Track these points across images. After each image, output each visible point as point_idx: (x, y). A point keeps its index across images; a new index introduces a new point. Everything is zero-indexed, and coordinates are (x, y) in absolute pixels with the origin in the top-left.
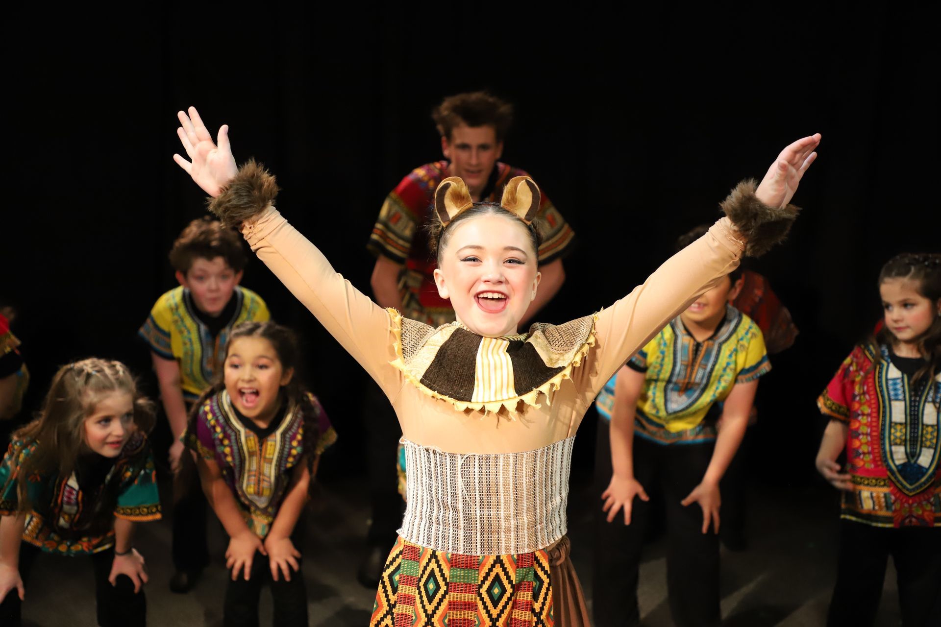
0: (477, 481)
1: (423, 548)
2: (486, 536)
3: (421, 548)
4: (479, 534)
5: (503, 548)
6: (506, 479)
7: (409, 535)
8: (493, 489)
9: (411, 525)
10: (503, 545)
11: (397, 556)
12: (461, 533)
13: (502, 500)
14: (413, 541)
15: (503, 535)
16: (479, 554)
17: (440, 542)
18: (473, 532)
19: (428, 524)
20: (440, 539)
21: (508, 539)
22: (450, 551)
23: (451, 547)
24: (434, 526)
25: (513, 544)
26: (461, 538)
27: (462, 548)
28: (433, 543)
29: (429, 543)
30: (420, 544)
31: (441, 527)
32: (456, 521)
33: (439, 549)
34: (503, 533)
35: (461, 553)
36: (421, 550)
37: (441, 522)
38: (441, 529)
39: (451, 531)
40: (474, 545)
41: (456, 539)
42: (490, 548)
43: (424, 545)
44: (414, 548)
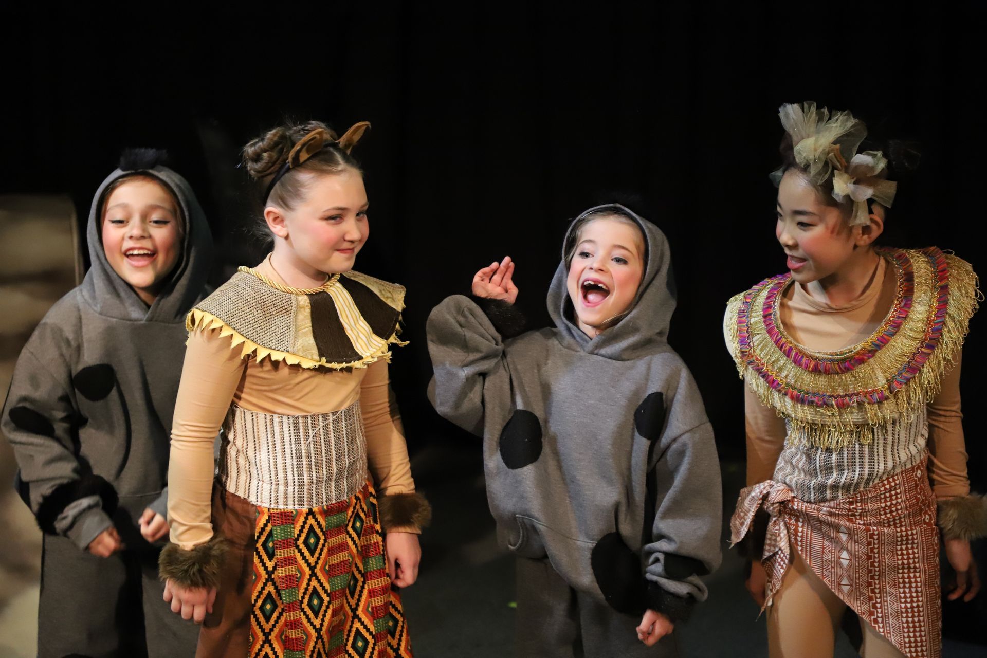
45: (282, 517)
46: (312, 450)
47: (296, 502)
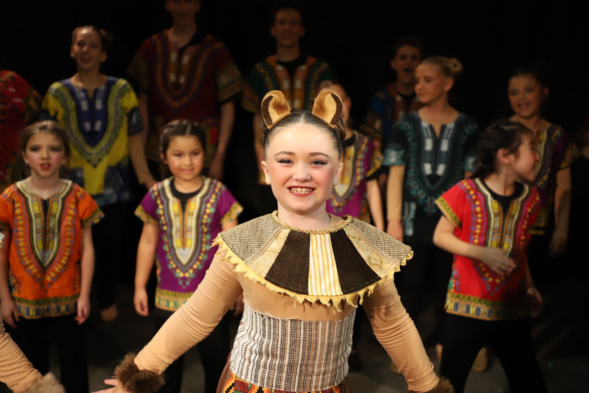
0: (302, 339)
1: (251, 384)
2: (302, 378)
3: (249, 384)
4: (297, 376)
5: (313, 387)
6: (323, 340)
7: (239, 372)
8: (314, 346)
9: (241, 365)
10: (314, 384)
11: (231, 387)
12: (284, 375)
13: (318, 354)
14: (243, 377)
15: (314, 378)
16: (296, 390)
17: (265, 381)
18: (294, 375)
19: (255, 367)
20: (266, 379)
21: (317, 380)
22: (274, 388)
23: (274, 385)
24: (261, 370)
25: (320, 384)
26: (284, 379)
27: (283, 386)
28: (259, 381)
29: (256, 381)
30: (248, 380)
31: (267, 370)
32: (281, 367)
33: (265, 386)
34: (315, 376)
35: (283, 390)
36: (249, 386)
37: (268, 367)
38: (267, 372)
39: (276, 374)
40: (293, 384)
41: (279, 379)
42: (304, 387)
43: (252, 382)
44: (244, 383)
45: (242, 385)
46: (271, 344)
47: (253, 378)
